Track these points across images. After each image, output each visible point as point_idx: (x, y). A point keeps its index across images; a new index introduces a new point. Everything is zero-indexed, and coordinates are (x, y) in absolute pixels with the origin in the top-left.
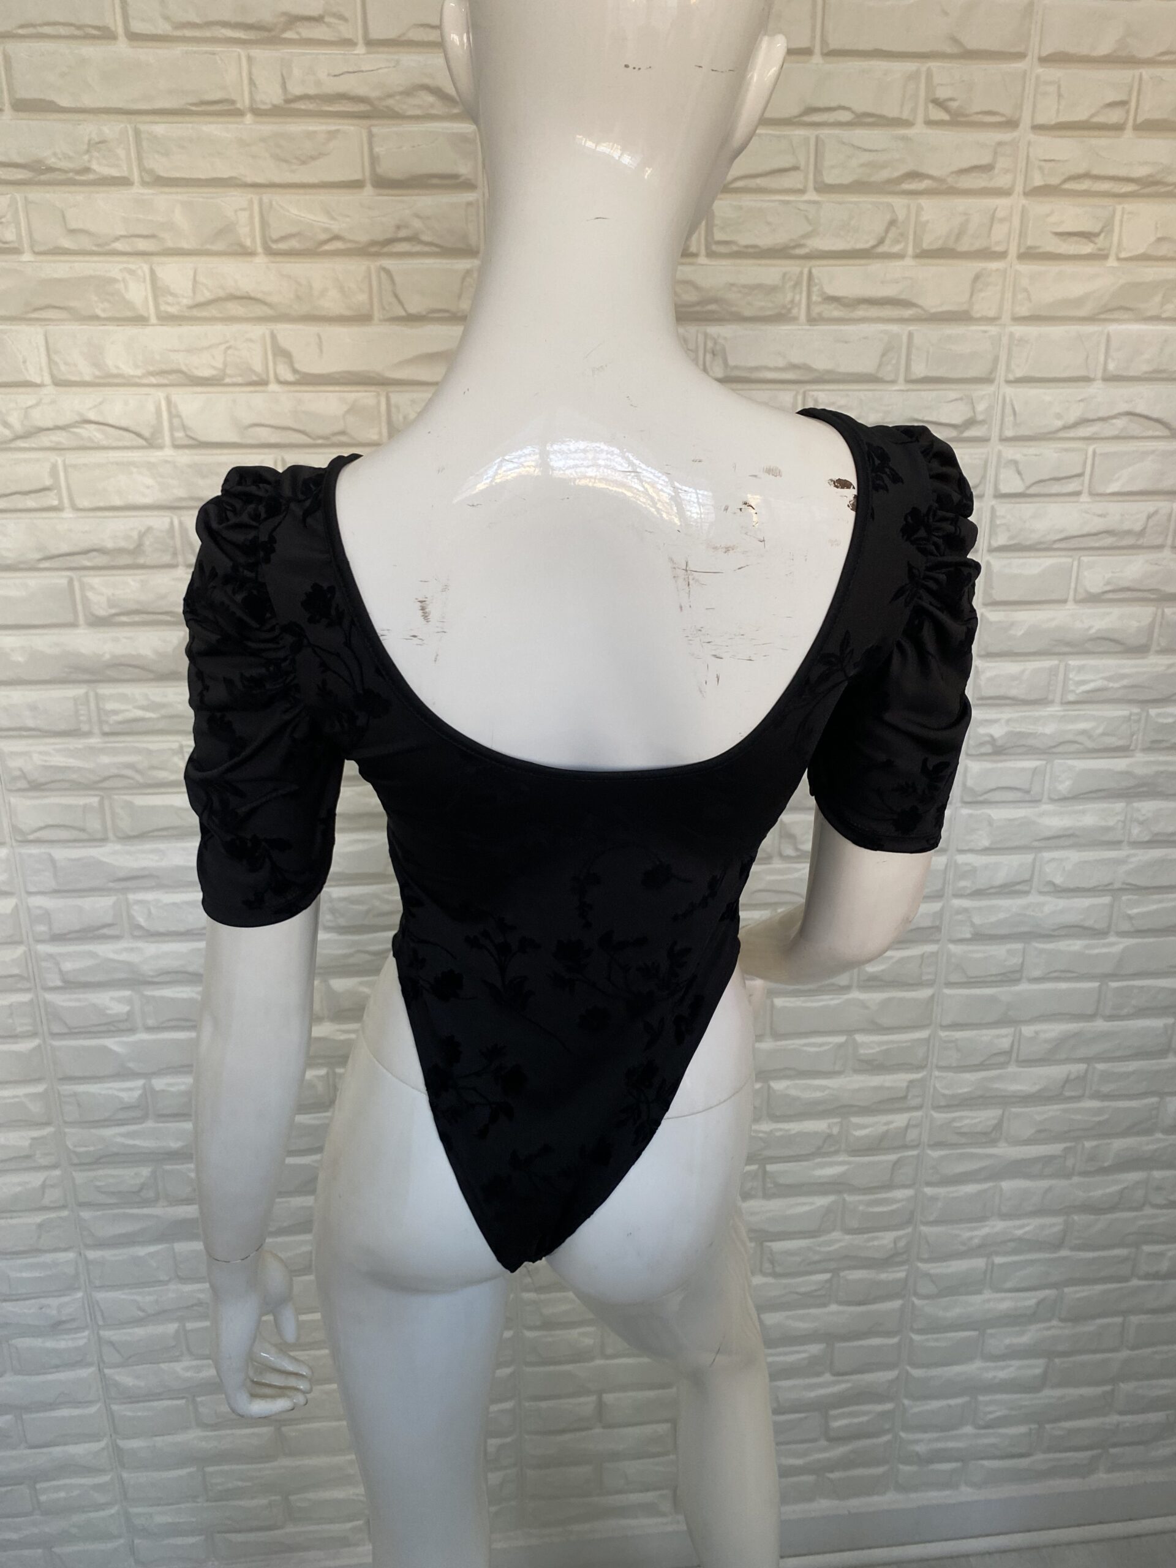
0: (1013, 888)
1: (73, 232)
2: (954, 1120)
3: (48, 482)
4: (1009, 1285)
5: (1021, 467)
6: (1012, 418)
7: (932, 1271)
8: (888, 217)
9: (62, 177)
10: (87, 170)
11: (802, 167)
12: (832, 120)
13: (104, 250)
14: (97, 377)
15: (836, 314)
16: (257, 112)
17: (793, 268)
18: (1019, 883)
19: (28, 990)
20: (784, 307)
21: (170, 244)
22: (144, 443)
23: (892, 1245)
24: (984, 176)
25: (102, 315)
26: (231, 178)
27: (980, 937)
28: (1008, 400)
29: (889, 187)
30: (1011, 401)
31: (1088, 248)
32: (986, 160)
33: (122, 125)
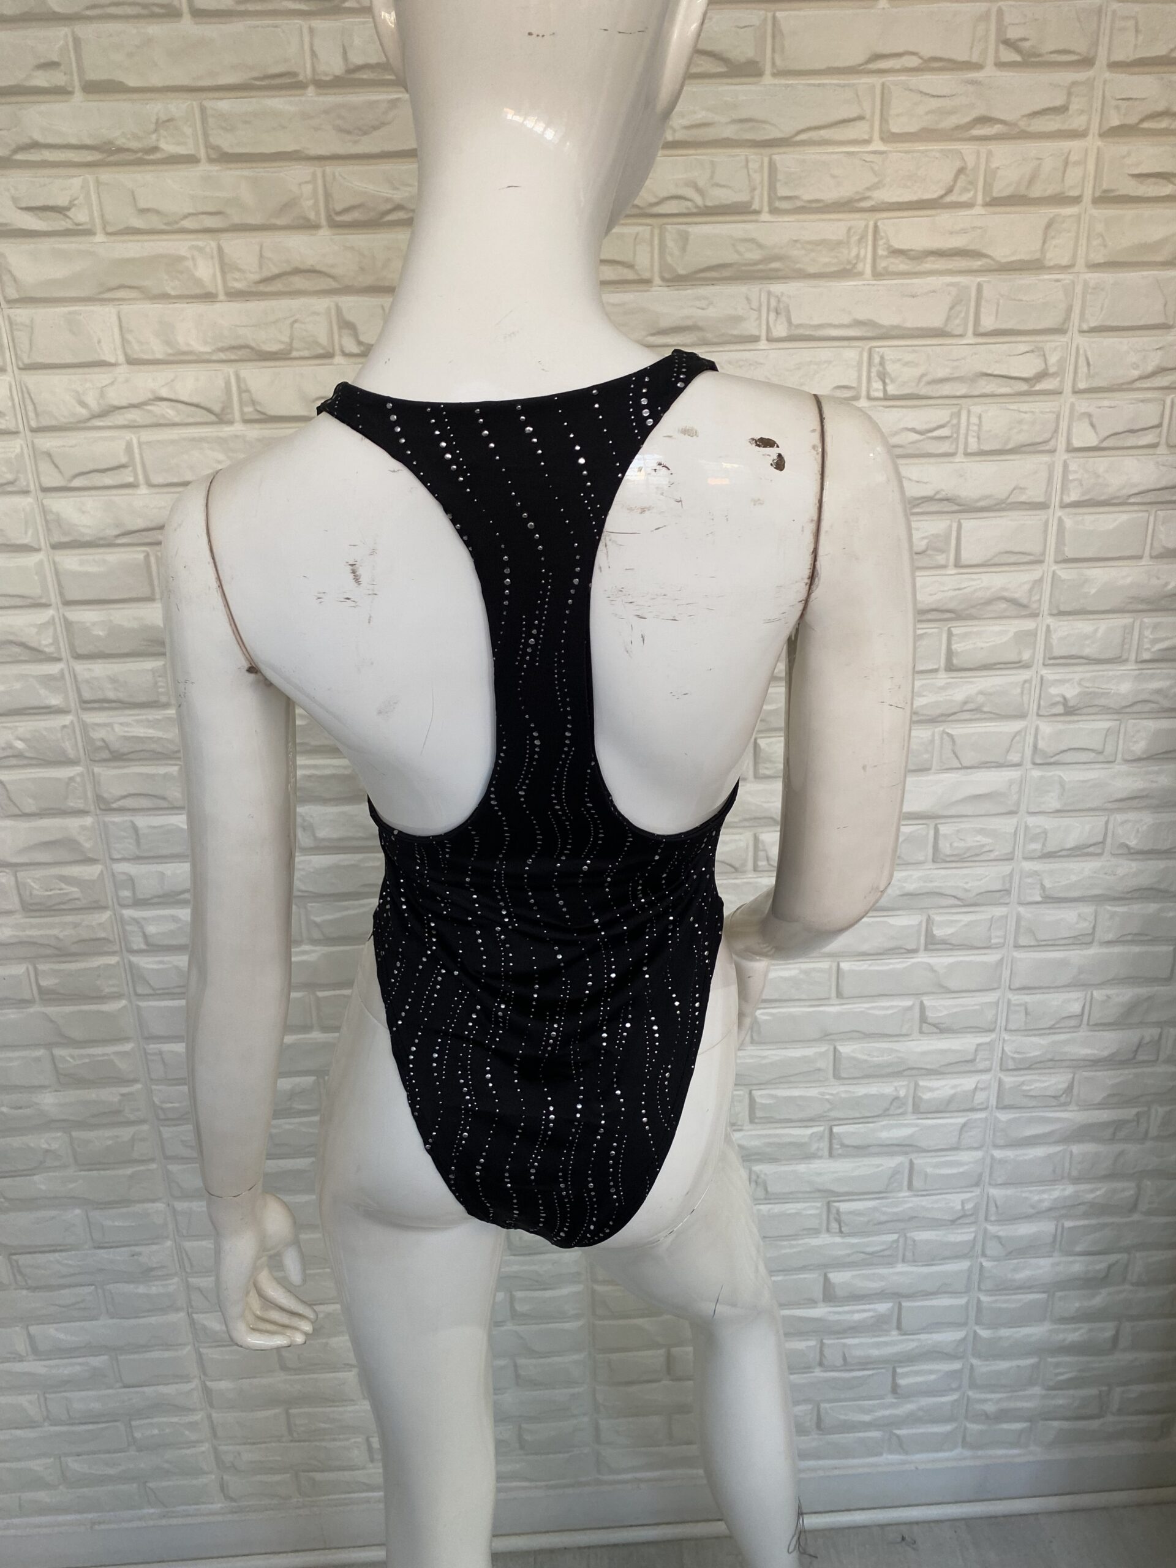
0: (1086, 851)
1: (143, 211)
2: (1023, 1083)
3: (124, 460)
4: (1078, 1249)
5: (1094, 420)
6: (1085, 369)
7: (1001, 1234)
8: (958, 164)
9: (131, 157)
10: (155, 149)
11: (868, 116)
12: (898, 67)
13: (173, 228)
14: (170, 355)
15: (903, 267)
16: (320, 85)
17: (858, 222)
18: (1091, 846)
19: (114, 953)
20: (849, 262)
21: (237, 220)
22: (213, 418)
23: (959, 1207)
24: (1058, 118)
25: (173, 293)
26: (296, 152)
27: (1050, 899)
28: (1081, 352)
29: (958, 133)
30: (1085, 351)
31: (1167, 189)
32: (1059, 102)
33: (189, 102)
